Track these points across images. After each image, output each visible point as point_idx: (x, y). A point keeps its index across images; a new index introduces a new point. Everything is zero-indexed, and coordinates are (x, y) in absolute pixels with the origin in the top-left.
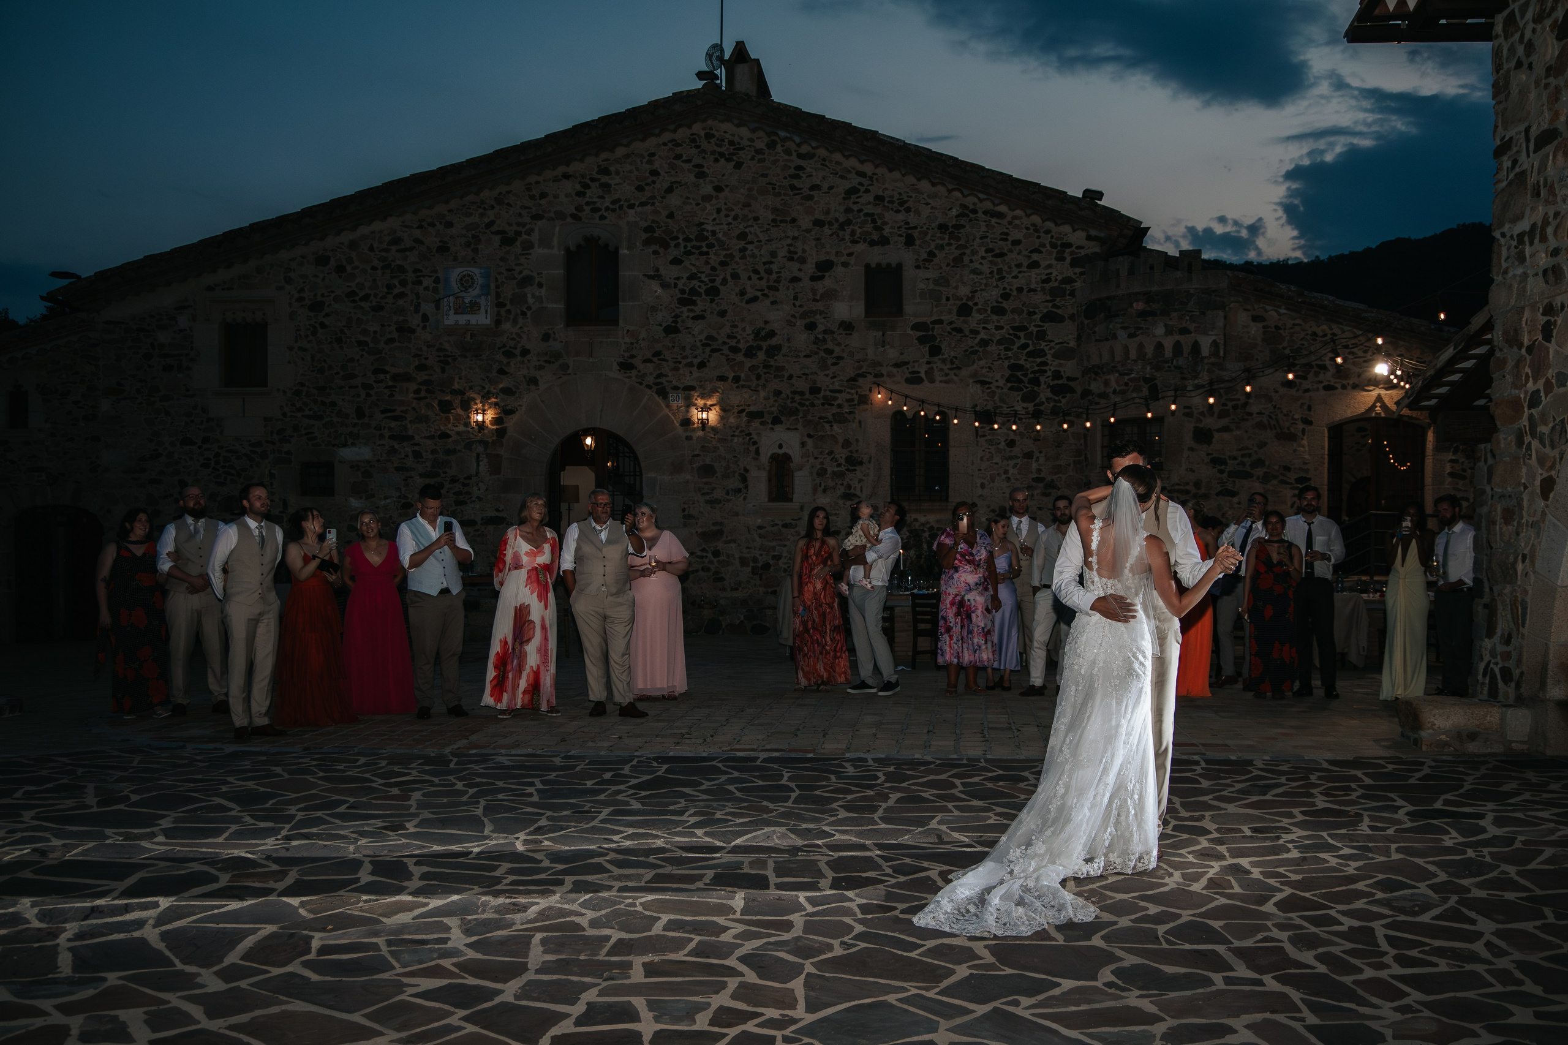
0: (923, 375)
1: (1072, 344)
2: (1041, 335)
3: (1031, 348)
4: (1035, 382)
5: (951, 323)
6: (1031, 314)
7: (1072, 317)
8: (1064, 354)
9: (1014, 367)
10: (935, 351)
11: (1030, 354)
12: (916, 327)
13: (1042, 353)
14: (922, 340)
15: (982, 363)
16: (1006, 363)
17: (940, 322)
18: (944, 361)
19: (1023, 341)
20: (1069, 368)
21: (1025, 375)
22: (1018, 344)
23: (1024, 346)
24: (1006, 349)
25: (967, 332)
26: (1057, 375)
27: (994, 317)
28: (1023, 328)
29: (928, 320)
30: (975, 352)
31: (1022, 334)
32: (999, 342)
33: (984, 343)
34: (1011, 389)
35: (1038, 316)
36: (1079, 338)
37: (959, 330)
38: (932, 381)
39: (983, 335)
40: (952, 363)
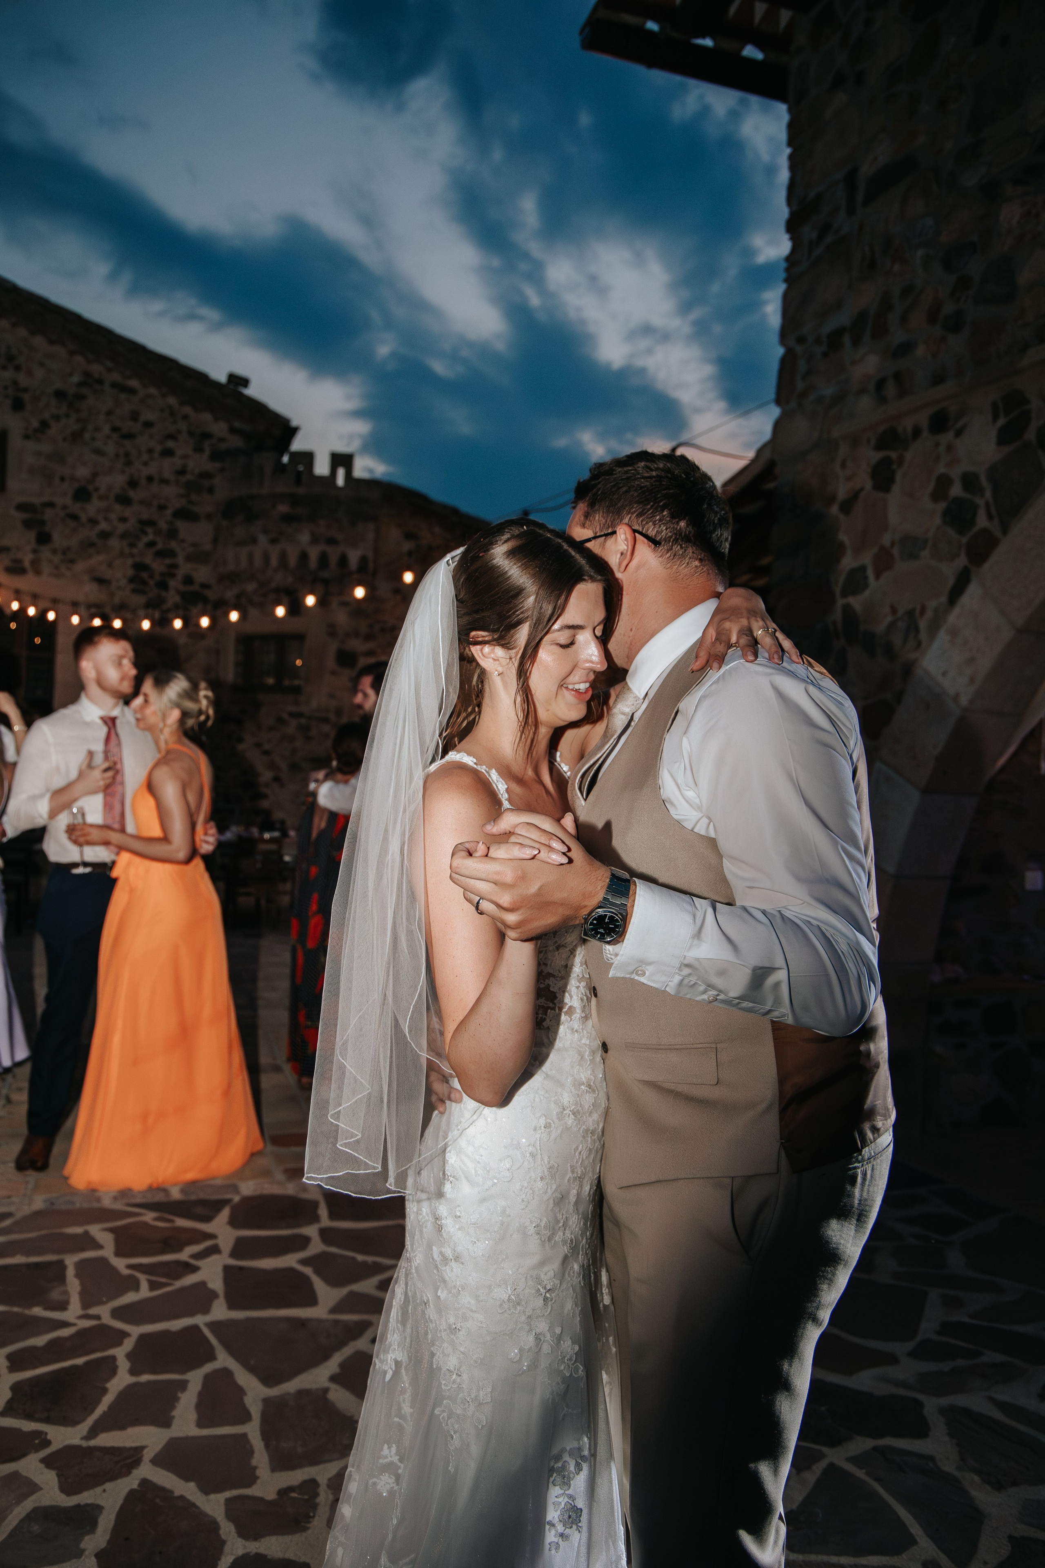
0: (27, 564)
1: (208, 547)
2: (172, 533)
3: (160, 546)
4: (163, 585)
5: (65, 507)
6: (162, 508)
7: (209, 517)
8: (198, 557)
9: (139, 567)
10: (44, 538)
11: (160, 554)
12: (21, 507)
13: (171, 554)
14: (28, 524)
15: (101, 558)
16: (130, 561)
17: (51, 505)
18: (54, 552)
19: (151, 537)
20: (203, 574)
21: (151, 577)
22: (145, 540)
23: (151, 544)
24: (132, 545)
25: (84, 519)
26: (188, 580)
27: (118, 507)
28: (151, 523)
29: (37, 501)
30: (92, 545)
31: (150, 530)
32: (123, 536)
33: (105, 535)
34: (134, 591)
35: (169, 512)
36: (215, 541)
37: (74, 517)
38: (38, 572)
39: (103, 526)
40: (64, 553)
